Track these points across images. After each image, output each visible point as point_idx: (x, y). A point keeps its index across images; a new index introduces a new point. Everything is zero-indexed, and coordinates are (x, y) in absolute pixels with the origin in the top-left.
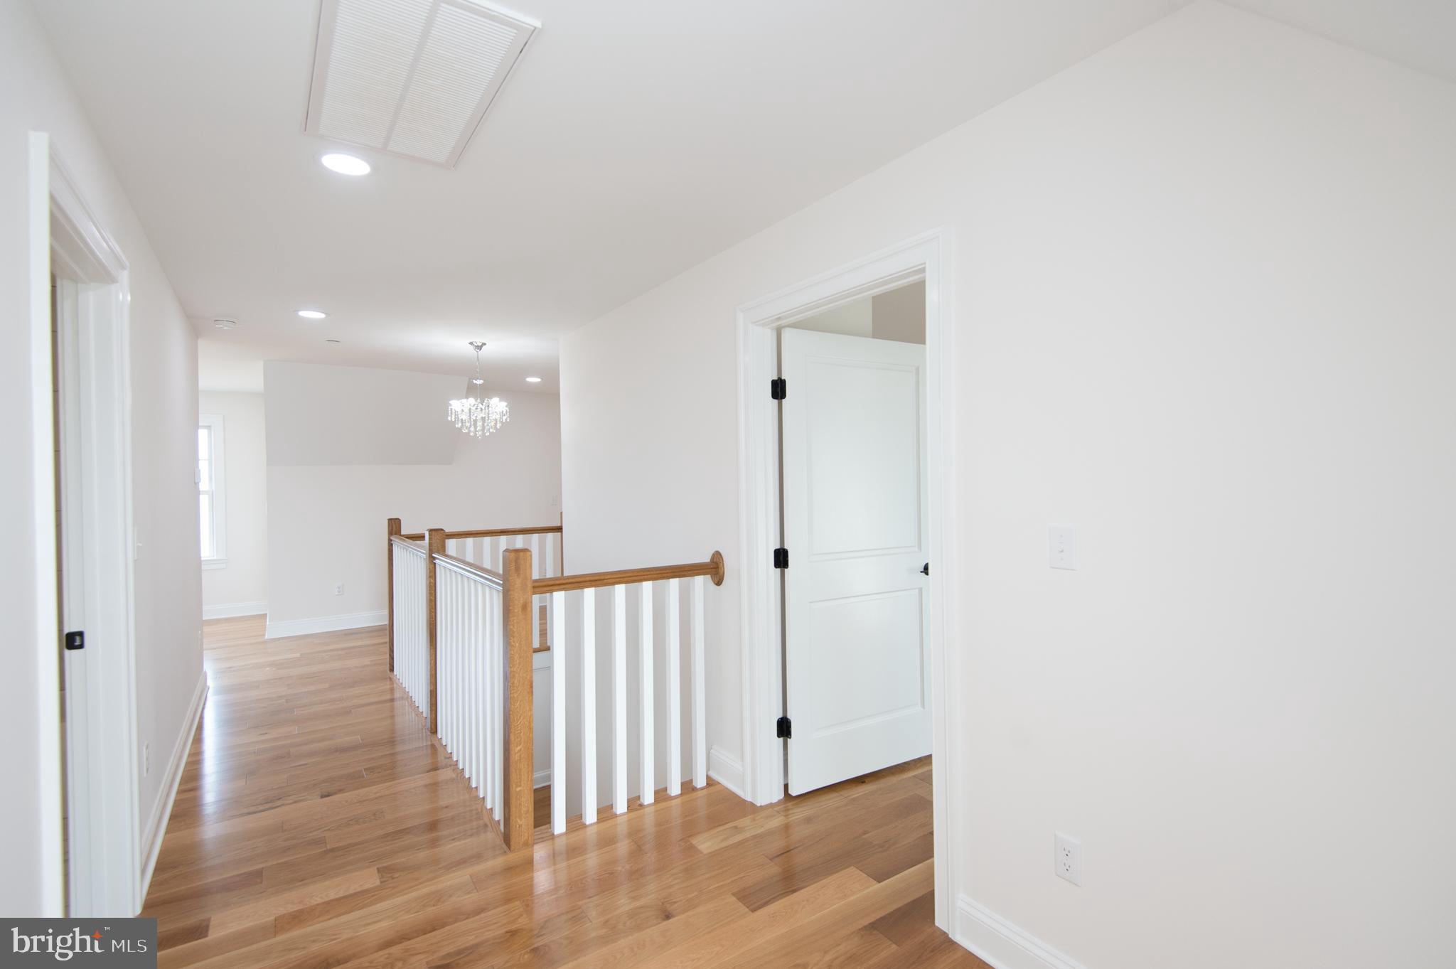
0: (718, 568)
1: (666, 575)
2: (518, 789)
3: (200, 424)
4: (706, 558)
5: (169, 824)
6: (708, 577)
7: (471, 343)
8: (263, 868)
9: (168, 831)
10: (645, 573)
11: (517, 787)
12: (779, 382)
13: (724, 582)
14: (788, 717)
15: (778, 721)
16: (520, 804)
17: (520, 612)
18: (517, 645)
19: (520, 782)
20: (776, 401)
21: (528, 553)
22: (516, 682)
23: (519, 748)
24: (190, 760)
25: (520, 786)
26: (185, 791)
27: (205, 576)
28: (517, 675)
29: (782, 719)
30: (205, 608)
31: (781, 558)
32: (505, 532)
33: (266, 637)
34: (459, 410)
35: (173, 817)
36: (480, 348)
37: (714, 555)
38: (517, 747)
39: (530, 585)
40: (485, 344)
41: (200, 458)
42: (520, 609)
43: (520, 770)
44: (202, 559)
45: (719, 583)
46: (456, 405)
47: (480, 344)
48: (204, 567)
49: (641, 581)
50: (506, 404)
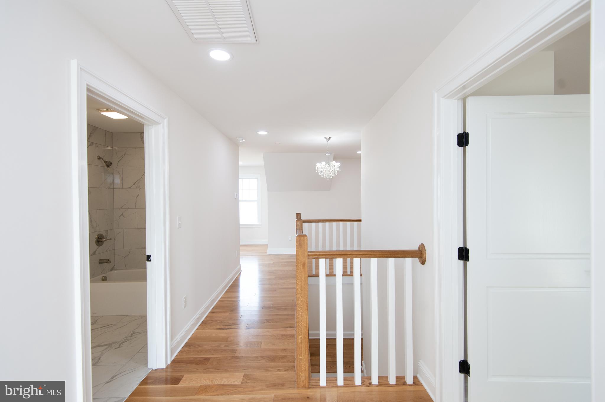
0: (421, 254)
1: (386, 255)
2: (301, 357)
3: (240, 177)
4: (415, 247)
5: (200, 326)
6: (417, 259)
7: (325, 138)
8: (211, 357)
9: (198, 329)
10: (373, 253)
11: (300, 356)
12: (464, 135)
13: (426, 263)
14: (468, 362)
15: (460, 362)
16: (302, 365)
17: (301, 268)
18: (300, 284)
19: (302, 354)
20: (461, 148)
21: (306, 238)
22: (299, 303)
23: (301, 337)
24: (221, 299)
25: (301, 356)
26: (213, 313)
27: (241, 230)
28: (300, 299)
29: (463, 361)
30: (241, 241)
31: (464, 254)
32: (343, 221)
33: (268, 254)
34: (319, 167)
35: (203, 323)
36: (329, 139)
37: (420, 245)
38: (300, 336)
39: (306, 254)
40: (331, 138)
41: (240, 189)
42: (301, 266)
43: (302, 348)
44: (240, 224)
45: (423, 263)
46: (318, 165)
47: (329, 138)
48: (240, 227)
49: (370, 257)
50: (340, 163)
